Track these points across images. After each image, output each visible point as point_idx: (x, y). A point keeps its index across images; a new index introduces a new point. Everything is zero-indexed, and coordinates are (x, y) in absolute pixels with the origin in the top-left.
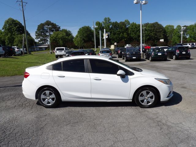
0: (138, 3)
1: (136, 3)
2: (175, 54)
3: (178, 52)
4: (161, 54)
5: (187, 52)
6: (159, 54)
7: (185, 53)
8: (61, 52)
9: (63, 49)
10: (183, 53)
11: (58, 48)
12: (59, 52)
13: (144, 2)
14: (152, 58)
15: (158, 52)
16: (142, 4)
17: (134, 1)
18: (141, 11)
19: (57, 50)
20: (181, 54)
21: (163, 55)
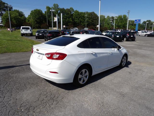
2: (126, 37)
3: (128, 35)
4: (118, 36)
5: (133, 36)
6: (117, 36)
7: (132, 36)
8: (27, 30)
9: (29, 29)
10: (131, 36)
12: (25, 30)
15: (117, 35)
18: (100, 1)
19: (23, 28)
20: (130, 37)
21: (120, 37)
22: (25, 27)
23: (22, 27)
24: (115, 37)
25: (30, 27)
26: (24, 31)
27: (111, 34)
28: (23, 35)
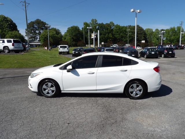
0: (134, 11)
1: (133, 12)
2: (163, 54)
3: (166, 52)
4: (154, 53)
6: (152, 53)
7: (171, 52)
8: (65, 49)
10: (170, 52)
11: (61, 46)
13: (138, 11)
14: (147, 55)
15: (152, 51)
16: (137, 12)
17: (131, 10)
18: (136, 18)
19: (61, 47)
20: (168, 53)
21: (155, 53)
22: (63, 45)
24: (150, 54)
25: (67, 46)
26: (61, 50)
27: (146, 50)
28: (61, 53)
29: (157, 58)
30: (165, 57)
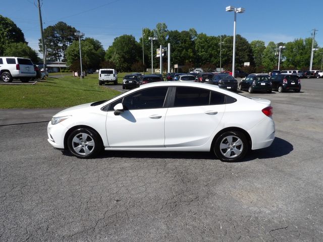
0: (232, 11)
1: (229, 11)
2: (281, 85)
3: (285, 82)
8: (109, 75)
9: (111, 72)
10: (292, 83)
11: (103, 70)
12: (105, 75)
13: (239, 9)
16: (237, 12)
17: (227, 8)
18: (235, 22)
19: (103, 72)
20: (289, 85)
21: (267, 85)
22: (106, 70)
23: (101, 70)
24: (258, 85)
25: (113, 70)
26: (103, 77)
27: (251, 79)
28: (102, 83)
29: (270, 92)
30: (284, 91)
